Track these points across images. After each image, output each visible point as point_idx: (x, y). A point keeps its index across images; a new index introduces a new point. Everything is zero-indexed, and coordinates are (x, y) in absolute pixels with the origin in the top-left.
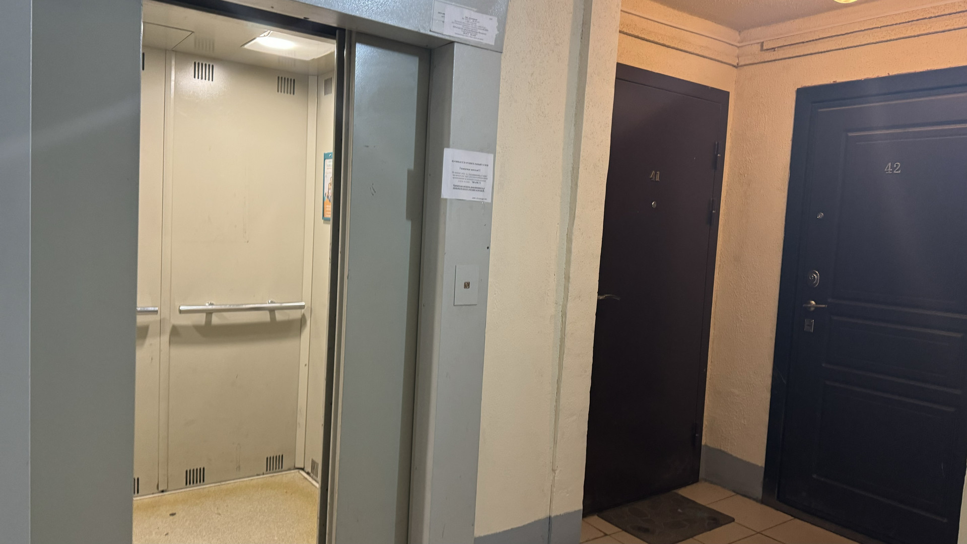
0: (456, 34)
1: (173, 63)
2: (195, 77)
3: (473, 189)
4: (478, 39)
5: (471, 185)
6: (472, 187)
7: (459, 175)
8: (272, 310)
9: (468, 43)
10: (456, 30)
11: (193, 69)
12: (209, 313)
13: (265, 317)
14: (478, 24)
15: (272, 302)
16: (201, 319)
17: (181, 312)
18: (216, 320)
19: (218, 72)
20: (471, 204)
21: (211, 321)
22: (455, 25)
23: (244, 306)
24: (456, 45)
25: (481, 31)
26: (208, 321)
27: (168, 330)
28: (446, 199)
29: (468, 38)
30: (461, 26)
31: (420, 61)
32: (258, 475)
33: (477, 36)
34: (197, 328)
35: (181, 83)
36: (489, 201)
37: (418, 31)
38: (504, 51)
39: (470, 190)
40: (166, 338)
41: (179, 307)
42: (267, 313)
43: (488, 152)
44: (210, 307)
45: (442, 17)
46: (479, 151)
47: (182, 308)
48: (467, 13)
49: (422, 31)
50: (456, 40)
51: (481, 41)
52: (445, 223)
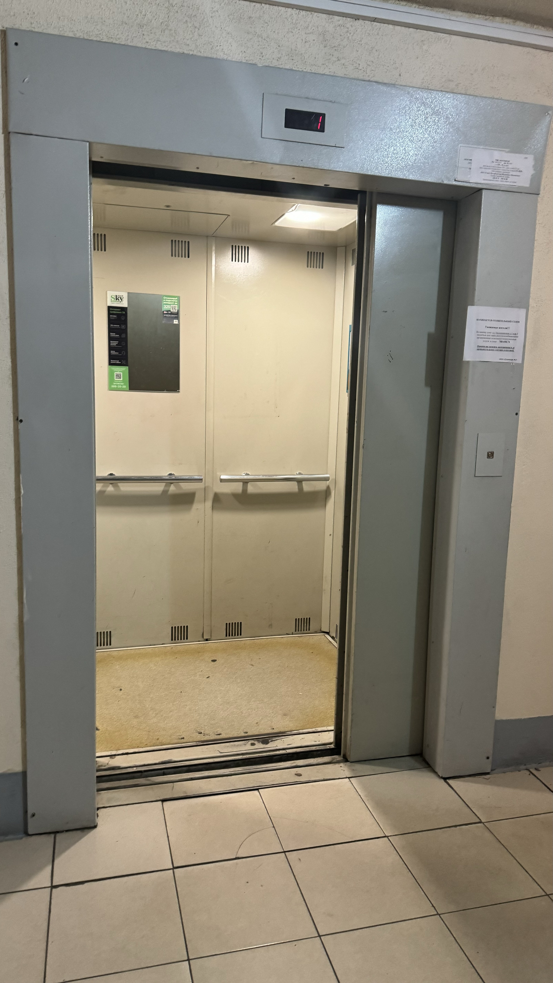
0: (484, 180)
1: (214, 248)
2: (232, 261)
3: (501, 349)
4: (510, 182)
5: (498, 344)
6: (499, 347)
7: (484, 334)
8: (300, 481)
9: (498, 188)
10: (484, 176)
11: (231, 252)
12: (245, 482)
13: (293, 487)
14: (510, 166)
15: (300, 474)
16: (238, 488)
17: (222, 481)
18: (251, 488)
19: (253, 254)
20: (498, 366)
21: (247, 490)
22: (483, 170)
23: (275, 477)
24: (484, 192)
25: (514, 173)
26: (245, 490)
27: (211, 496)
28: (468, 362)
29: (499, 182)
30: (490, 171)
31: (444, 214)
32: (288, 634)
33: (509, 180)
34: (235, 496)
35: (221, 267)
36: (520, 361)
37: (442, 182)
38: (541, 192)
39: (497, 350)
40: (209, 504)
41: (220, 477)
42: (296, 483)
43: (519, 307)
44: (246, 477)
45: (469, 163)
46: (509, 307)
47: (223, 477)
48: (497, 155)
49: (446, 182)
50: (484, 187)
51: (515, 184)
52: (466, 387)
